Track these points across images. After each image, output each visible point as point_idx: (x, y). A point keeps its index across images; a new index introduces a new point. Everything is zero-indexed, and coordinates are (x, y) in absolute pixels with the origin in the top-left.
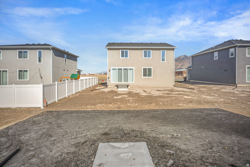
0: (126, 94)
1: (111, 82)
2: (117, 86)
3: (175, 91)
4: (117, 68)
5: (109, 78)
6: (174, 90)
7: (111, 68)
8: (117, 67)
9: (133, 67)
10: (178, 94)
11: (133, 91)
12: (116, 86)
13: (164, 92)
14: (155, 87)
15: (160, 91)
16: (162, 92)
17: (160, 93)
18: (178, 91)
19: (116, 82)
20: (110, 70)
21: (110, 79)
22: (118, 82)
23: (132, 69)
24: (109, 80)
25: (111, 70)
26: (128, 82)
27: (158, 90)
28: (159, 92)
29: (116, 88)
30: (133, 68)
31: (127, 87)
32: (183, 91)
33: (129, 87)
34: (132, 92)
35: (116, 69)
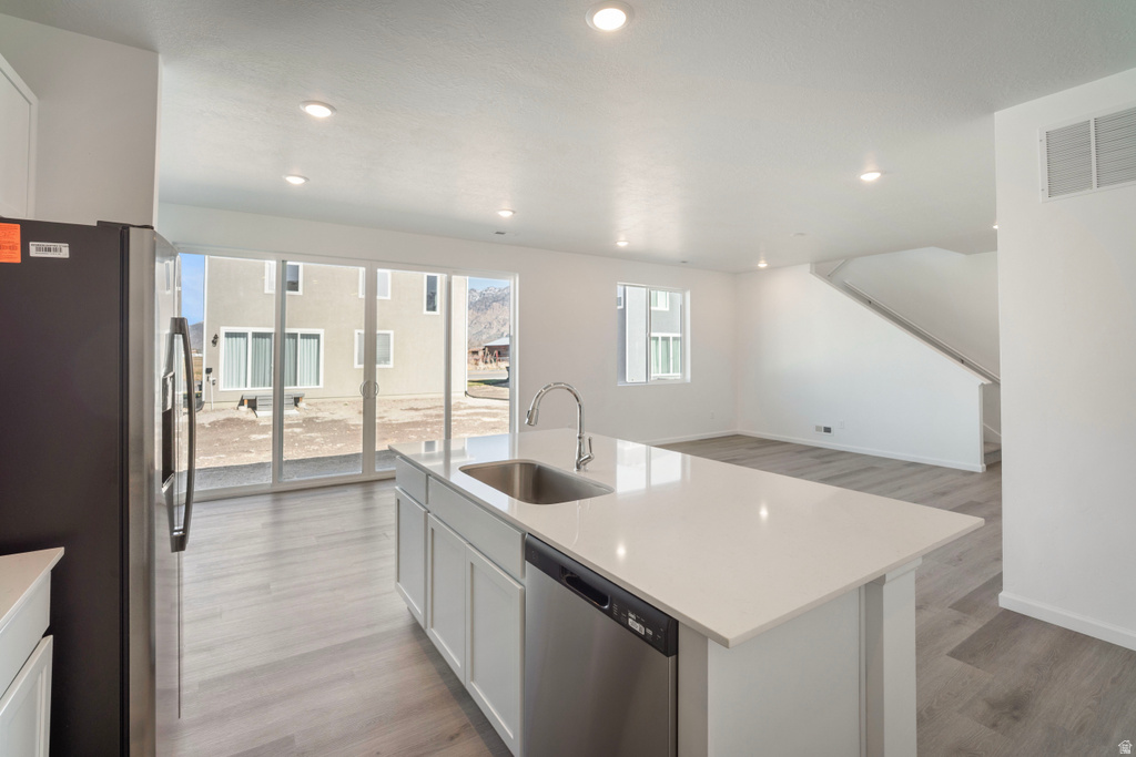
0: (298, 425)
1: (221, 388)
2: (249, 401)
3: (465, 408)
4: (250, 330)
5: (209, 371)
6: (462, 406)
7: (223, 330)
8: (252, 326)
9: (319, 328)
10: (468, 415)
11: (319, 415)
12: (246, 402)
13: (429, 412)
14: (402, 401)
15: (417, 410)
16: (421, 413)
17: (417, 416)
18: (471, 407)
19: (242, 388)
20: (216, 337)
21: (217, 376)
22: (253, 385)
23: (317, 337)
24: (211, 379)
25: (222, 340)
26: (296, 384)
27: (412, 409)
28: (413, 413)
29: (244, 408)
30: (321, 332)
31: (296, 405)
32: (487, 407)
33: (302, 404)
34: (317, 418)
35: (244, 335)
